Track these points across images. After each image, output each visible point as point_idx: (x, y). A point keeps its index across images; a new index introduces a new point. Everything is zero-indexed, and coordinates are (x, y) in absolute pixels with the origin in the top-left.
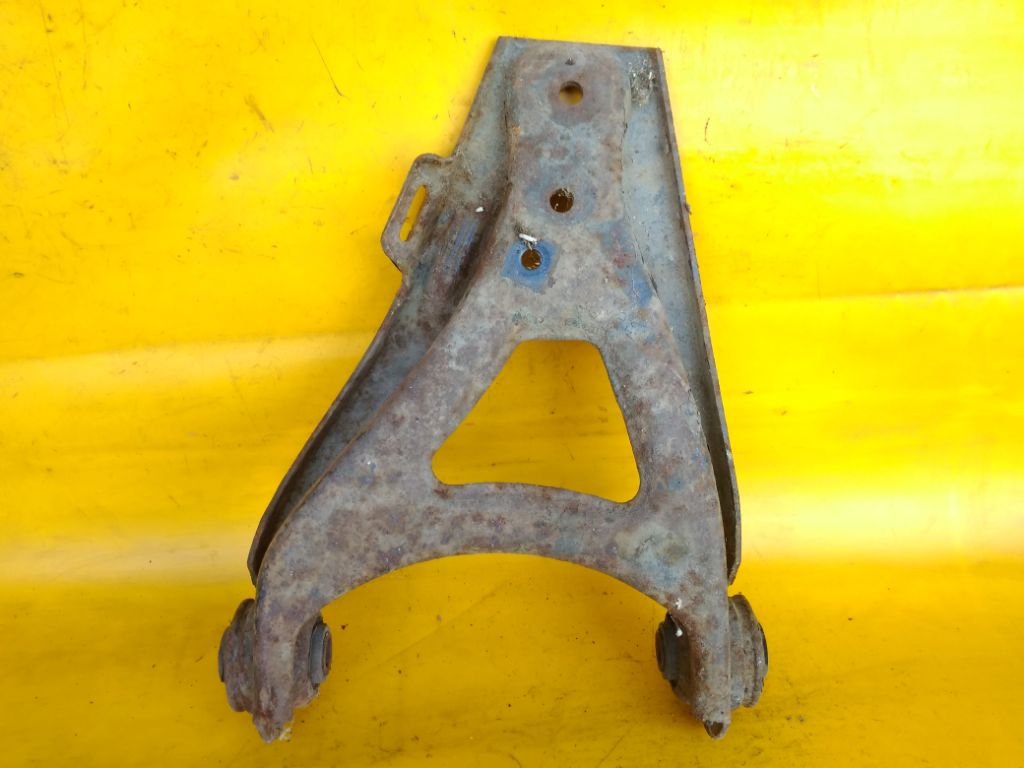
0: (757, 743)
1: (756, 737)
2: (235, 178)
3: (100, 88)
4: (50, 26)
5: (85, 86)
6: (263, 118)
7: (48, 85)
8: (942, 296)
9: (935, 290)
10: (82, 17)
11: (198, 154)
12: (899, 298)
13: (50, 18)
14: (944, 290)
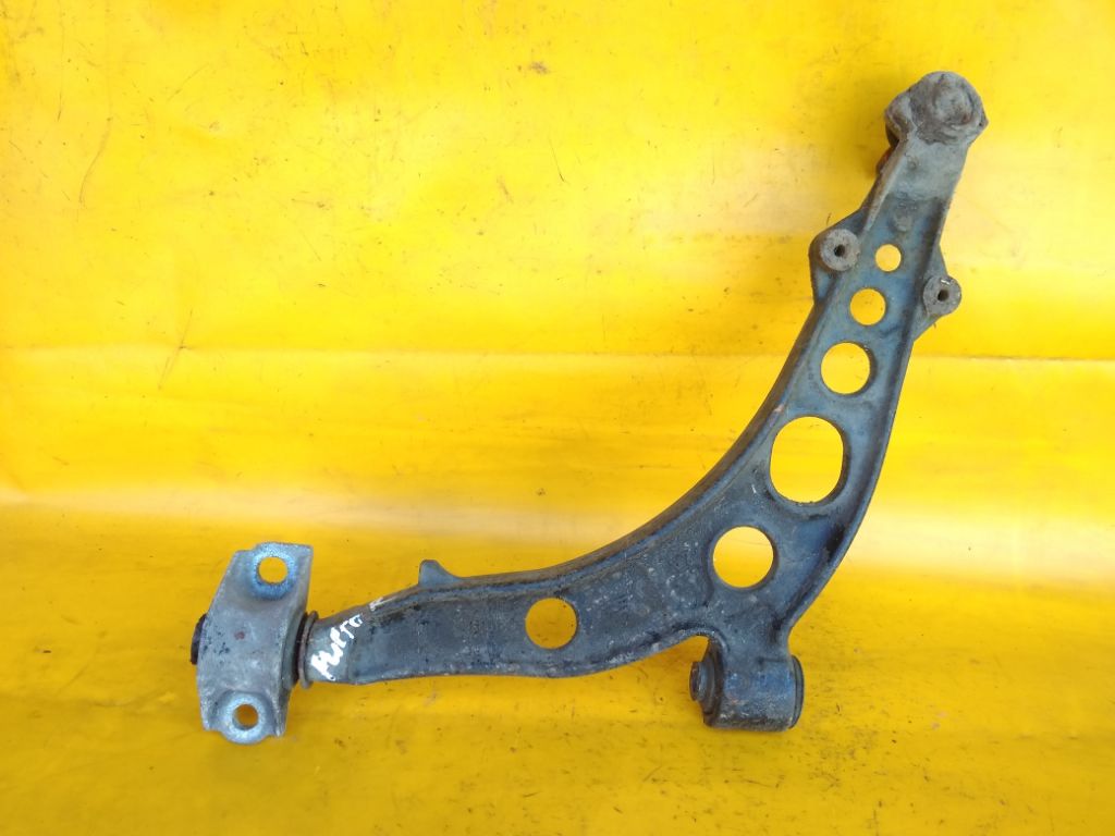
0: (830, 685)
1: (830, 681)
2: (481, 234)
3: (402, 161)
4: (378, 117)
5: (393, 158)
6: (507, 193)
7: (369, 156)
8: (1009, 361)
9: (1002, 357)
10: (400, 113)
11: (458, 214)
12: (974, 360)
13: (379, 112)
14: (1010, 358)
